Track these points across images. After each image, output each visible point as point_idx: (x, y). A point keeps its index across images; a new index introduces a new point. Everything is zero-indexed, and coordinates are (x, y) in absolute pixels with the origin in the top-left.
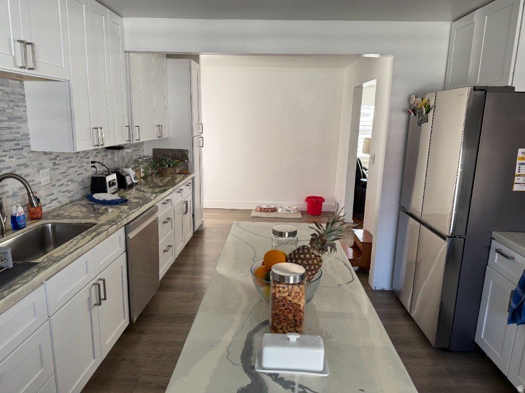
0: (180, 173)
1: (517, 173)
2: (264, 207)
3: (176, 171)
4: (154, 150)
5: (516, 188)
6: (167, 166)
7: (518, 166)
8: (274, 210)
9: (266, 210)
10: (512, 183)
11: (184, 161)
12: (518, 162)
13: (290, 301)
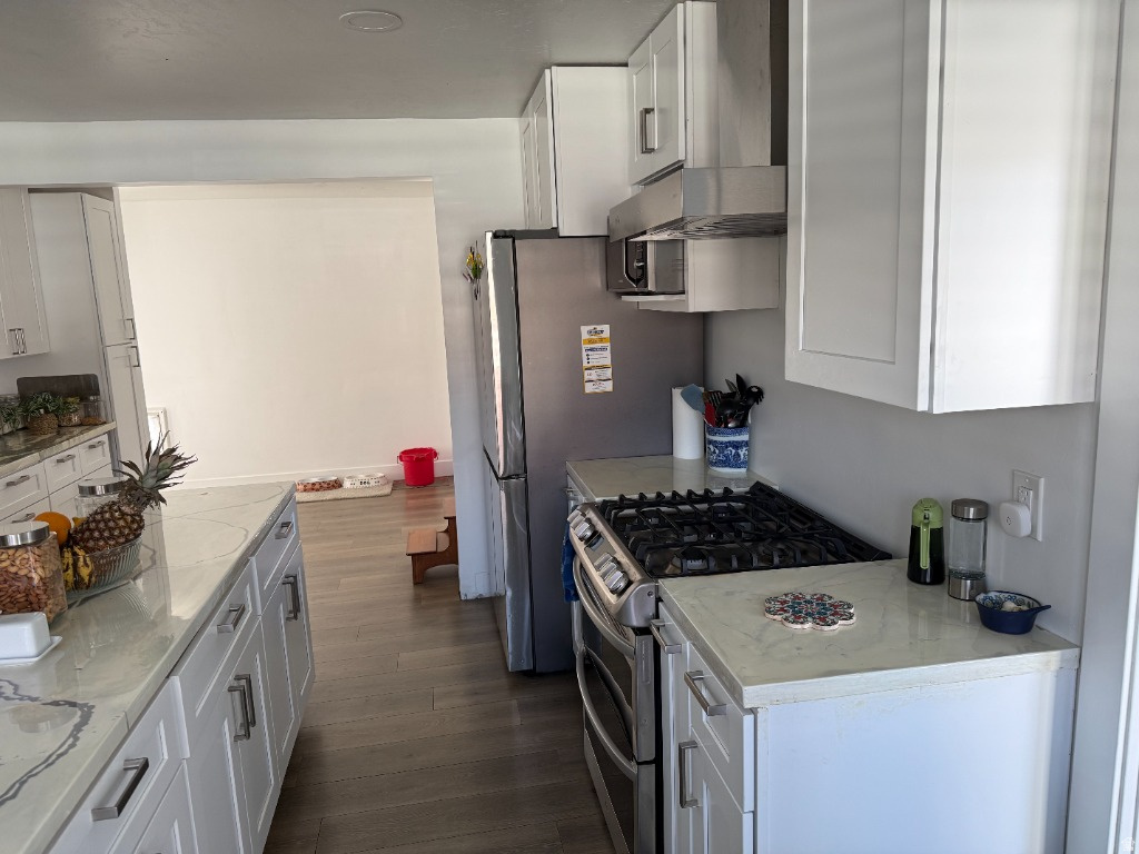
0: (81, 425)
1: (585, 364)
2: (314, 480)
3: (70, 420)
4: (21, 382)
5: (589, 388)
6: (42, 411)
7: (584, 354)
8: (337, 484)
9: (317, 486)
10: (581, 382)
11: (87, 399)
12: (584, 347)
13: (16, 573)
